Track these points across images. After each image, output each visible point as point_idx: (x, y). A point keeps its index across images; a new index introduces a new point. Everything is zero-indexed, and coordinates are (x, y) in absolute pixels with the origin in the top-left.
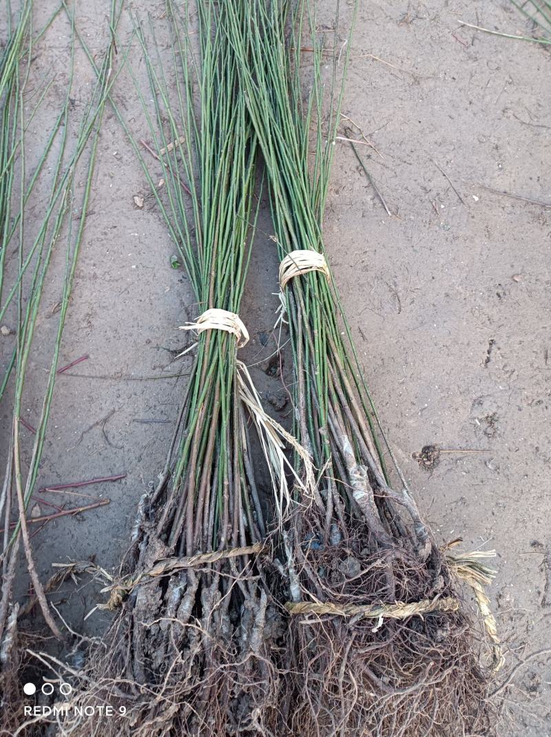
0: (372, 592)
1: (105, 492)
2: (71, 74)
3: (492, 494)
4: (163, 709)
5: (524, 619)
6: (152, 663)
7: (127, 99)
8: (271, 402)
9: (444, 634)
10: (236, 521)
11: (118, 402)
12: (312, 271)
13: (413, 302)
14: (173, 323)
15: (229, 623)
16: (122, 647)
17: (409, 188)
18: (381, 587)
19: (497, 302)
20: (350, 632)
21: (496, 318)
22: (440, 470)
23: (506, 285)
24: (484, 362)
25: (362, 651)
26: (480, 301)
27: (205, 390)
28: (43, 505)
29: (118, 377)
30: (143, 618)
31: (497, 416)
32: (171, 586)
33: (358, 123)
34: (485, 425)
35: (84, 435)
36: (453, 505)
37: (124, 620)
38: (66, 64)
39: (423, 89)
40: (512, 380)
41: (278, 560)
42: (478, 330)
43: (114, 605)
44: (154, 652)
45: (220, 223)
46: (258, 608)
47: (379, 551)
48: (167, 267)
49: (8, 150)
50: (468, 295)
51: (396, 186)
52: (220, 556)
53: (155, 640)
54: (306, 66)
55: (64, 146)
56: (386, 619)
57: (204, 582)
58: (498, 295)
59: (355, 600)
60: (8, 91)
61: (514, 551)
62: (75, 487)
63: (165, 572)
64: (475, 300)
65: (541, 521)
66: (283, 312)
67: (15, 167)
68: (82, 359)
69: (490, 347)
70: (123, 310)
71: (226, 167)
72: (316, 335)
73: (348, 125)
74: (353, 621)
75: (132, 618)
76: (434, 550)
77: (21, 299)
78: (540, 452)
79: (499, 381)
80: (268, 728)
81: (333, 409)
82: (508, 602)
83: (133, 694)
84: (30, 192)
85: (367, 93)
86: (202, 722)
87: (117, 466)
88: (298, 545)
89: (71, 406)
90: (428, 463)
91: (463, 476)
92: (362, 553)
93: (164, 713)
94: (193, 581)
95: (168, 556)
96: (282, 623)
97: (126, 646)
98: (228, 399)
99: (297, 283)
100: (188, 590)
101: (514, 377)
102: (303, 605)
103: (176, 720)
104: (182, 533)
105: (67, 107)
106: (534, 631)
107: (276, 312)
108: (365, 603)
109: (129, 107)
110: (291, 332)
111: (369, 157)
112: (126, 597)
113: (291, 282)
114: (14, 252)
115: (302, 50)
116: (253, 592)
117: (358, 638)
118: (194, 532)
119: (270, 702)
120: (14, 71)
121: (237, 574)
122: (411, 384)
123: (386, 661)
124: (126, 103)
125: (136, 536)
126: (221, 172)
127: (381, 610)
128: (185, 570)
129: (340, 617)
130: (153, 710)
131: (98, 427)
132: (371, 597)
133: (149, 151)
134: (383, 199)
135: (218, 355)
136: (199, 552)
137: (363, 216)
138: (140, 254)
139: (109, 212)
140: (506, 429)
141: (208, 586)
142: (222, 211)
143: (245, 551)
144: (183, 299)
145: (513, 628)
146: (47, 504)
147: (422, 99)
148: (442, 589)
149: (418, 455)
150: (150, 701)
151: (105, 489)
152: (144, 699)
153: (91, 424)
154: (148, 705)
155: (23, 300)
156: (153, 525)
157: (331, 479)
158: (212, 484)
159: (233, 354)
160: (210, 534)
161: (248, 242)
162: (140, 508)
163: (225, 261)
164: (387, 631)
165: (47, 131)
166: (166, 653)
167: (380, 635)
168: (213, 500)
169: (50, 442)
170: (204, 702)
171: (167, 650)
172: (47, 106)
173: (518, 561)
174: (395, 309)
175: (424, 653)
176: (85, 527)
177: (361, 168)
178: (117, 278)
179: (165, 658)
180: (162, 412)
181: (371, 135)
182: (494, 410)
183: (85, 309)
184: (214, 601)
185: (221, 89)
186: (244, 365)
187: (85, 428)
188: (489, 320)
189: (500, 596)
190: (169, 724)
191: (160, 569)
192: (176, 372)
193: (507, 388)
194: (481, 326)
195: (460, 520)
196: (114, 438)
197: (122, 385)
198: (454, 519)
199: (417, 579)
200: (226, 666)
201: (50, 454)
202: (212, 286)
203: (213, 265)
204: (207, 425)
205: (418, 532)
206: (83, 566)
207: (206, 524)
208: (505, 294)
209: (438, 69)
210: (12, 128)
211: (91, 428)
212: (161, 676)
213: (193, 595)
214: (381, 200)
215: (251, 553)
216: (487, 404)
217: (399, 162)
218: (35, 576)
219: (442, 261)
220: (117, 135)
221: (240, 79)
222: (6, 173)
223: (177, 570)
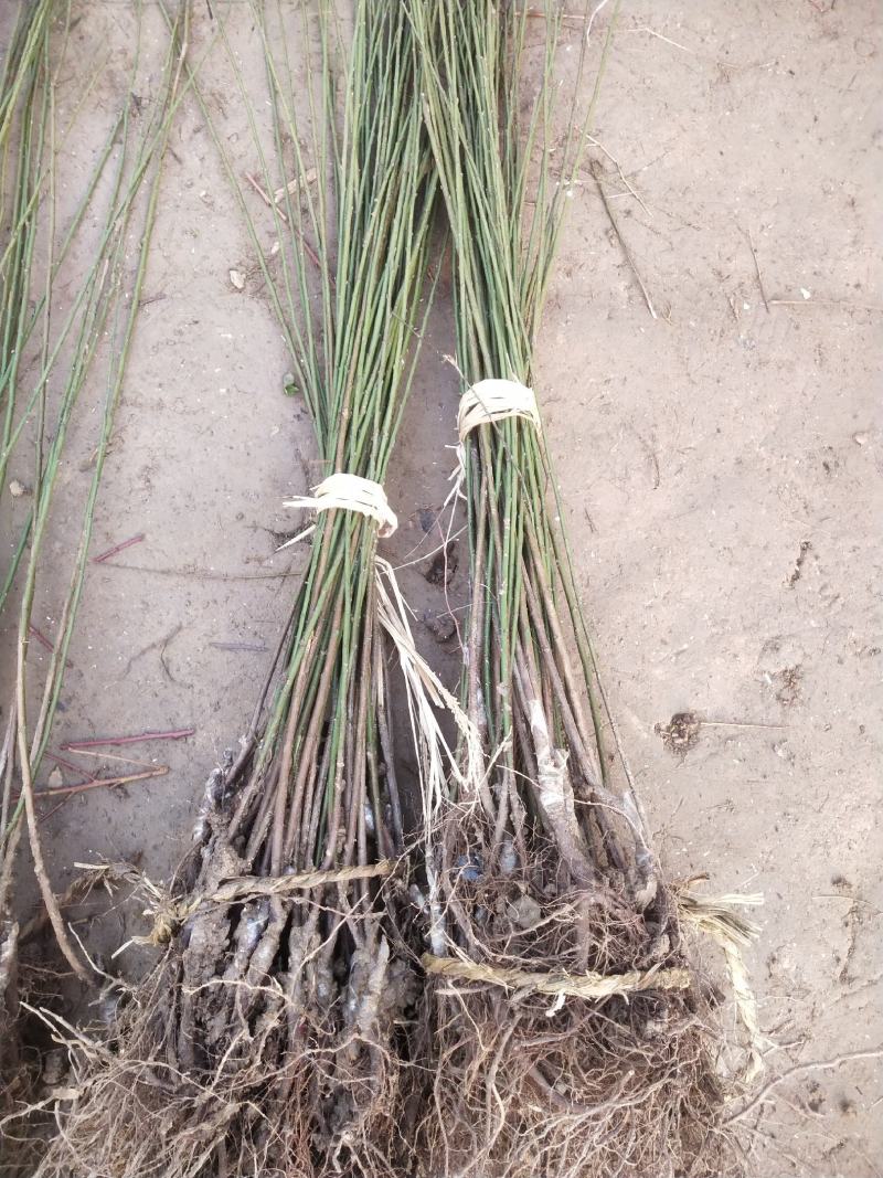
0: (553, 954)
1: (161, 755)
2: (136, 51)
3: (778, 797)
4: (216, 1109)
5: (809, 999)
6: (204, 1037)
7: (228, 99)
8: (430, 628)
9: (658, 1028)
10: (353, 824)
11: (187, 613)
12: (510, 418)
13: (680, 471)
14: (282, 489)
15: (331, 981)
16: (163, 1008)
17: (693, 273)
18: (568, 948)
19: (822, 478)
20: (512, 1013)
21: (817, 505)
22: (698, 754)
23: (841, 449)
24: (790, 579)
25: (526, 1044)
26: (793, 475)
27: (318, 609)
28: (65, 770)
29: (190, 572)
30: (198, 966)
31: (802, 670)
32: (244, 919)
33: (614, 151)
34: (780, 684)
35: (133, 665)
36: (714, 811)
37: (170, 966)
38: (129, 32)
39: (733, 93)
40: (832, 612)
41: (416, 887)
42: (785, 524)
43: (159, 940)
44: (210, 1020)
45: (363, 327)
46: (375, 965)
47: (572, 891)
48: (278, 392)
49: (29, 184)
50: (774, 462)
51: (670, 266)
52: (323, 879)
53: (214, 1001)
54: (533, 46)
55: (120, 180)
56: (569, 998)
57: (294, 917)
58: (826, 466)
59: (523, 964)
60: (30, 83)
61: (804, 890)
62: (116, 743)
63: (238, 898)
64: (785, 472)
65: (855, 846)
66: (461, 478)
67: (39, 214)
68: (132, 541)
69: (802, 554)
70: (202, 462)
71: (381, 229)
72: (507, 528)
73: (597, 155)
74: (517, 998)
75: (181, 965)
76: (660, 892)
77: (41, 441)
78: (865, 734)
79: (811, 612)
80: (377, 1145)
81: (524, 652)
82: (786, 971)
83: (172, 1083)
84: (62, 260)
85: (634, 99)
86: (274, 1131)
87: (182, 716)
88: (446, 871)
89: (114, 616)
90: (680, 741)
91: (735, 765)
92: (545, 891)
93: (216, 1115)
94: (278, 914)
95: (242, 874)
96: (415, 984)
97: (170, 1006)
98: (356, 625)
99: (485, 437)
100: (269, 927)
101: (837, 606)
102: (447, 963)
103: (236, 1123)
104: (266, 838)
105: (127, 110)
106: (823, 1018)
107: (450, 479)
108: (541, 970)
109: (229, 113)
110: (470, 516)
111: (628, 213)
112: (178, 929)
113: (475, 433)
114: (35, 359)
115: (529, 16)
116: (372, 936)
117: (523, 1023)
118: (285, 836)
119: (381, 1108)
120: (42, 44)
121: (347, 907)
122: (663, 609)
123: (563, 1062)
124: (225, 106)
125: (199, 834)
126: (372, 237)
127: (562, 984)
128: (268, 897)
129: (499, 988)
130: (198, 1110)
131: (155, 651)
132: (550, 961)
133: (258, 192)
134: (645, 290)
135: (344, 552)
136: (291, 870)
137: (609, 318)
138: (233, 369)
139: (189, 296)
140: (813, 693)
141: (302, 923)
142: (369, 306)
143: (364, 872)
144: (300, 448)
145: (790, 1011)
146: (71, 769)
147: (732, 110)
148: (666, 954)
149: (663, 727)
150: (196, 1095)
151: (161, 751)
152: (187, 1091)
153: (145, 646)
154: (192, 1102)
155: (45, 440)
156: (225, 821)
157: (510, 770)
158: (319, 762)
159: (369, 552)
160: (312, 842)
161: (409, 360)
162: (208, 790)
163: (367, 392)
164: (569, 1015)
165: (94, 152)
166: (228, 1022)
167: (559, 1021)
168: (320, 788)
169: (80, 671)
170: (280, 1101)
171: (230, 1017)
172: (95, 108)
173: (809, 908)
174: (650, 481)
175: (622, 1055)
176: (128, 808)
177: (613, 231)
178: (196, 409)
179: (226, 1031)
180: (256, 634)
181: (634, 175)
182: (798, 660)
183: (142, 459)
184: (308, 948)
185: (383, 89)
186: (389, 566)
187: (134, 652)
188: (806, 508)
189: (774, 960)
190: (222, 1131)
191: (228, 893)
192: (282, 568)
193: (824, 624)
194: (791, 517)
195: (721, 837)
196: (178, 670)
197: (195, 587)
198: (712, 833)
199: (627, 938)
200: (315, 1051)
201: (79, 690)
202: (343, 435)
203: (348, 398)
204: (319, 667)
205: (640, 861)
206: (120, 870)
207: (306, 826)
208: (837, 465)
209: (765, 52)
210: (36, 145)
211: (143, 652)
212: (217, 1057)
213: (277, 937)
214: (642, 291)
215: (373, 875)
216: (786, 650)
217: (679, 226)
218: (44, 883)
219: (736, 403)
220: (207, 163)
221: (415, 71)
222: (24, 225)
223: (254, 896)
